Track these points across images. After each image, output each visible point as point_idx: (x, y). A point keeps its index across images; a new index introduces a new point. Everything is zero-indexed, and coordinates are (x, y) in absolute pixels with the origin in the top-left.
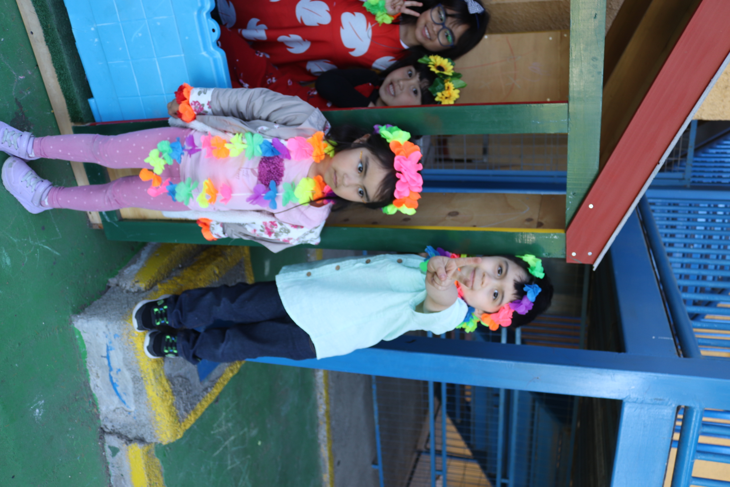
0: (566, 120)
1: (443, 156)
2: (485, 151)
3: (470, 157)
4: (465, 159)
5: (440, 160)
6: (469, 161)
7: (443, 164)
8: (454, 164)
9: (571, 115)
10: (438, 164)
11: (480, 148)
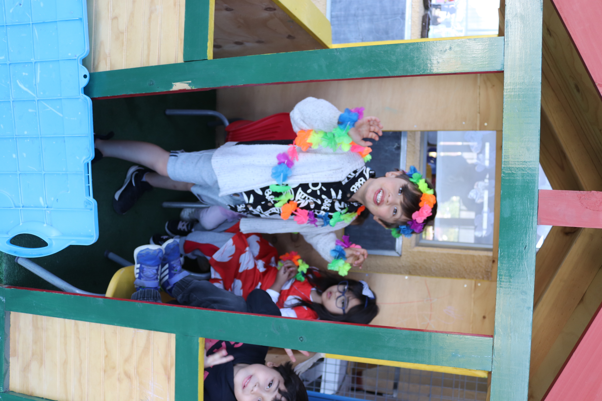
0: (490, 356)
1: (355, 386)
2: (395, 386)
3: (381, 391)
4: (376, 391)
5: (352, 389)
6: (380, 394)
7: (355, 393)
8: (365, 395)
9: (495, 352)
10: (350, 393)
11: (391, 383)
